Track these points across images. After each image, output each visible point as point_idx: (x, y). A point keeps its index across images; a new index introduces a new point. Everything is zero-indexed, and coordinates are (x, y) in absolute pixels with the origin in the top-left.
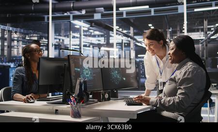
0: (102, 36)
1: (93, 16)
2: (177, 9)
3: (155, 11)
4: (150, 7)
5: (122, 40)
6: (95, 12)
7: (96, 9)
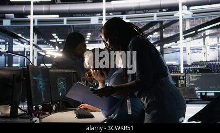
0: (4, 43)
1: (2, 22)
2: (90, 20)
3: (68, 21)
4: (60, 17)
5: (25, 48)
6: (4, 18)
7: (6, 15)
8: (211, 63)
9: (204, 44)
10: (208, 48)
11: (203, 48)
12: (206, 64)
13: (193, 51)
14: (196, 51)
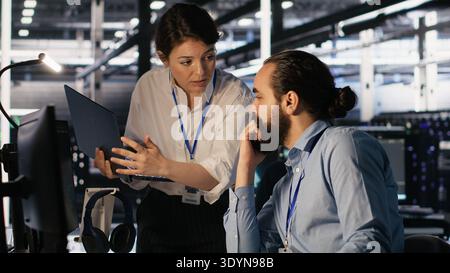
8: (427, 117)
9: (422, 57)
10: (432, 70)
11: (417, 71)
12: (410, 120)
13: (389, 78)
14: (397, 78)
